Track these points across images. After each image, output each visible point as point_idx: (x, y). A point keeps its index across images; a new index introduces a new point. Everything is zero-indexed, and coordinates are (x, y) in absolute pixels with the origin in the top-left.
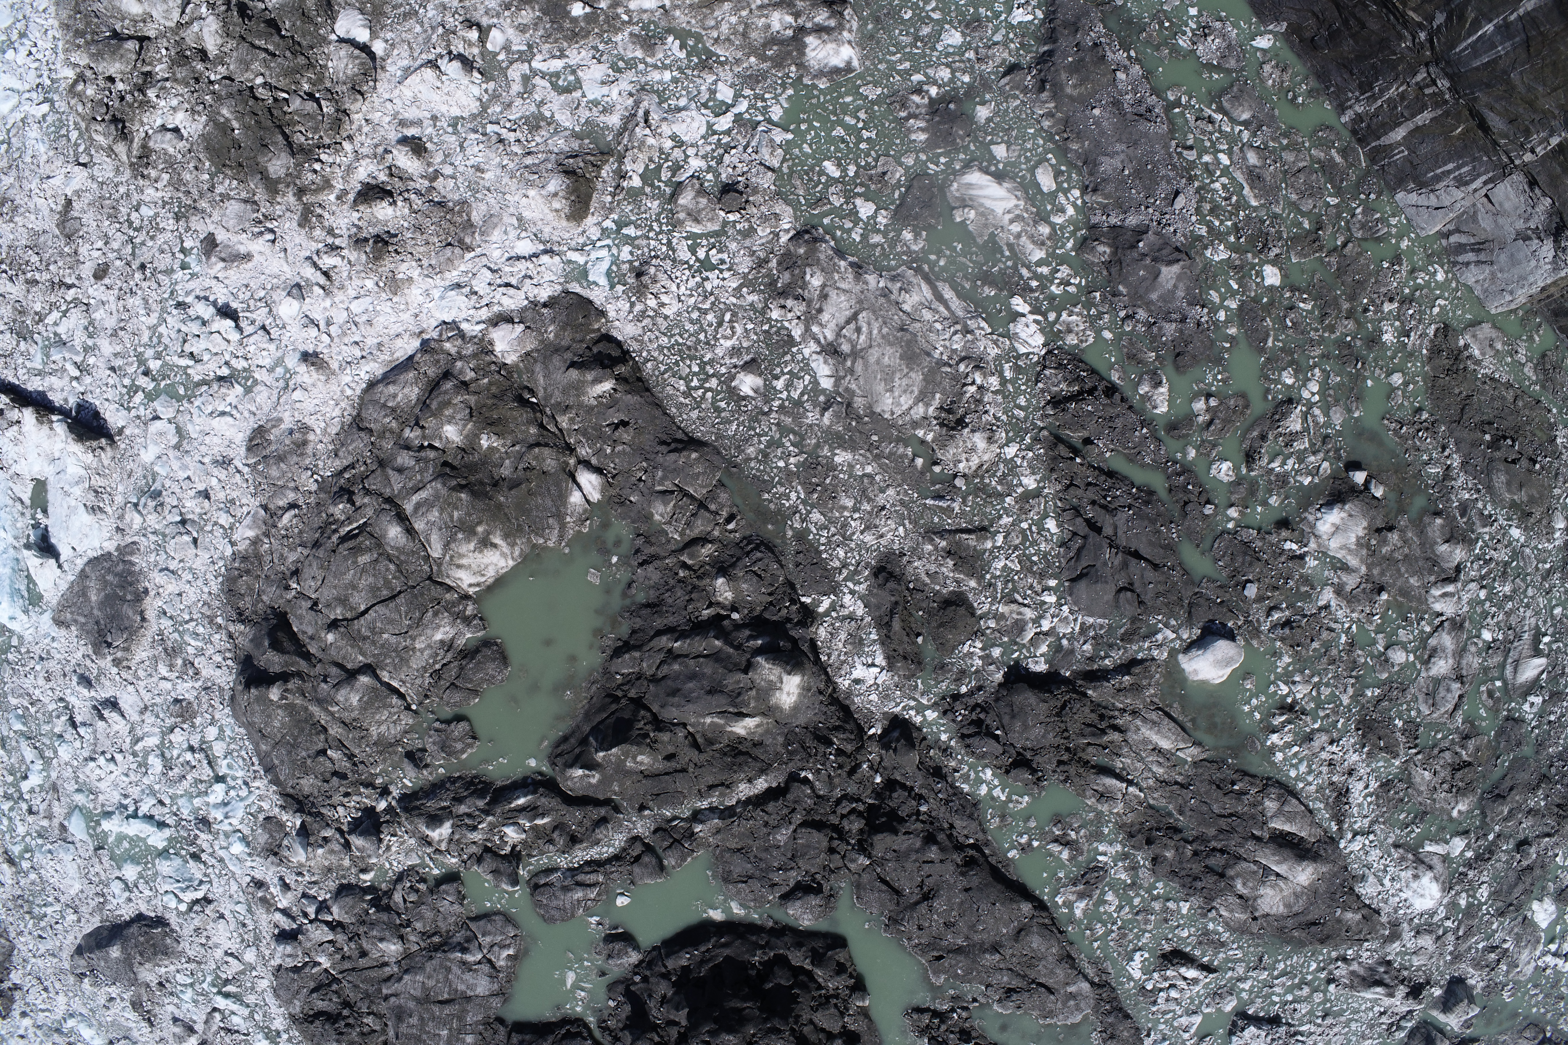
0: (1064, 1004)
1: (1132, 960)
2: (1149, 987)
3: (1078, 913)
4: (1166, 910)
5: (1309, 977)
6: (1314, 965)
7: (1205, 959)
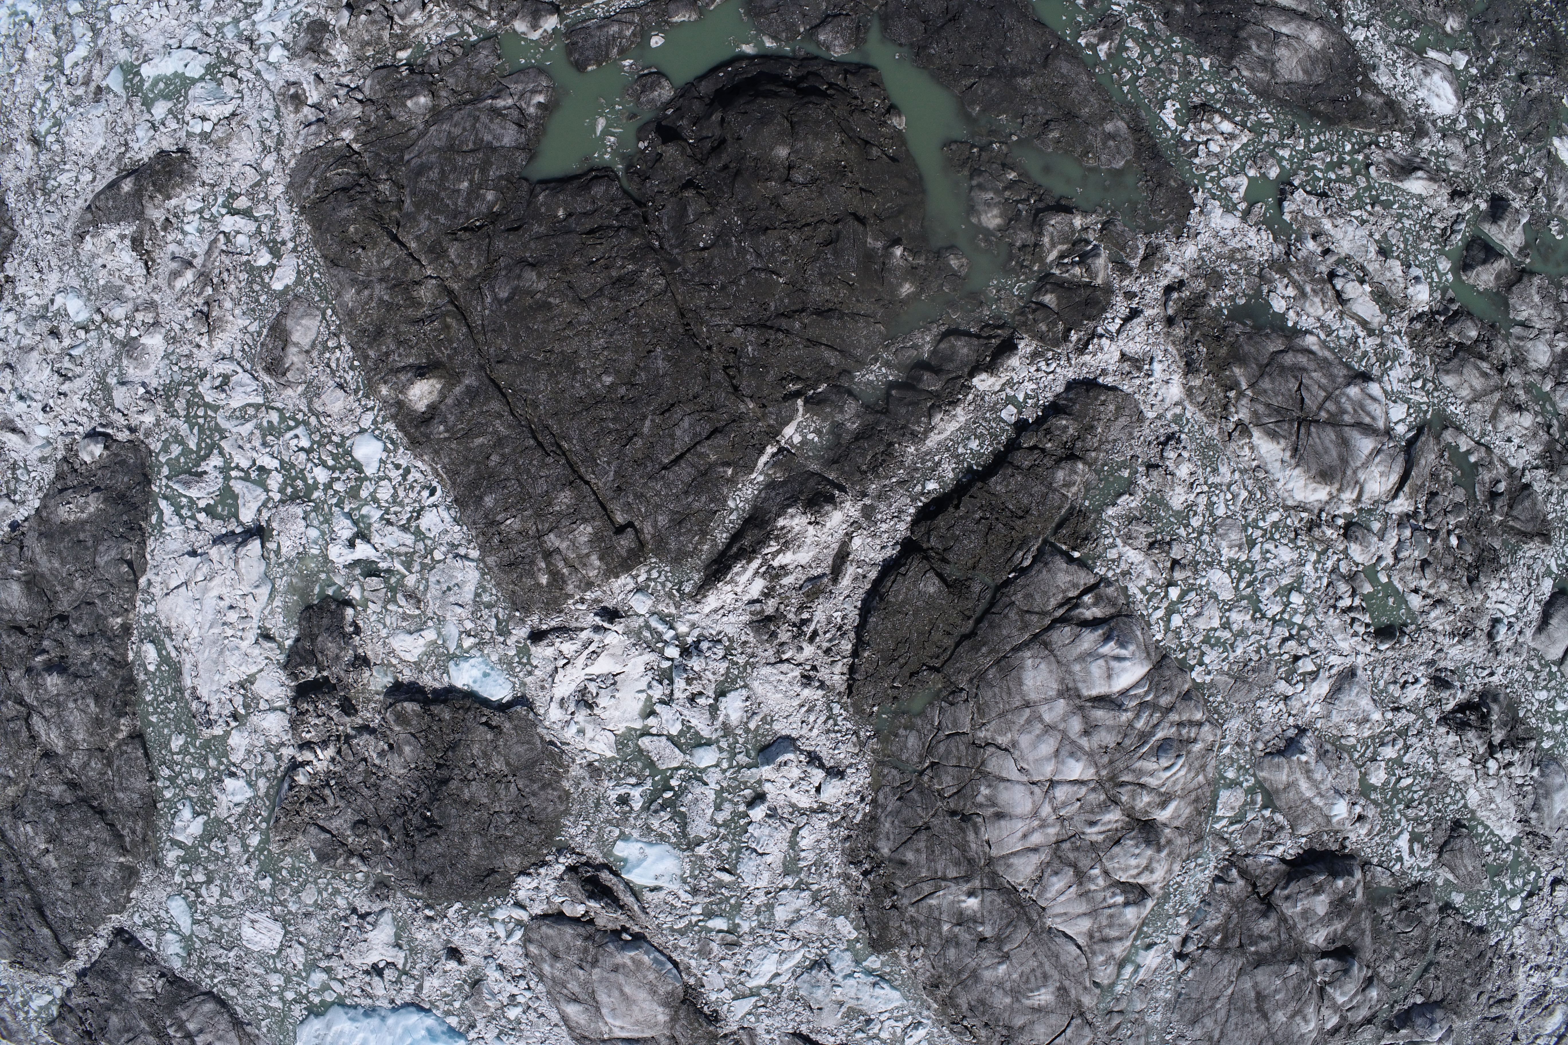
0: (1104, 144)
1: (1164, 108)
2: (1187, 137)
3: (1102, 55)
4: (1187, 63)
5: (1348, 158)
6: (1348, 147)
7: (1238, 119)
